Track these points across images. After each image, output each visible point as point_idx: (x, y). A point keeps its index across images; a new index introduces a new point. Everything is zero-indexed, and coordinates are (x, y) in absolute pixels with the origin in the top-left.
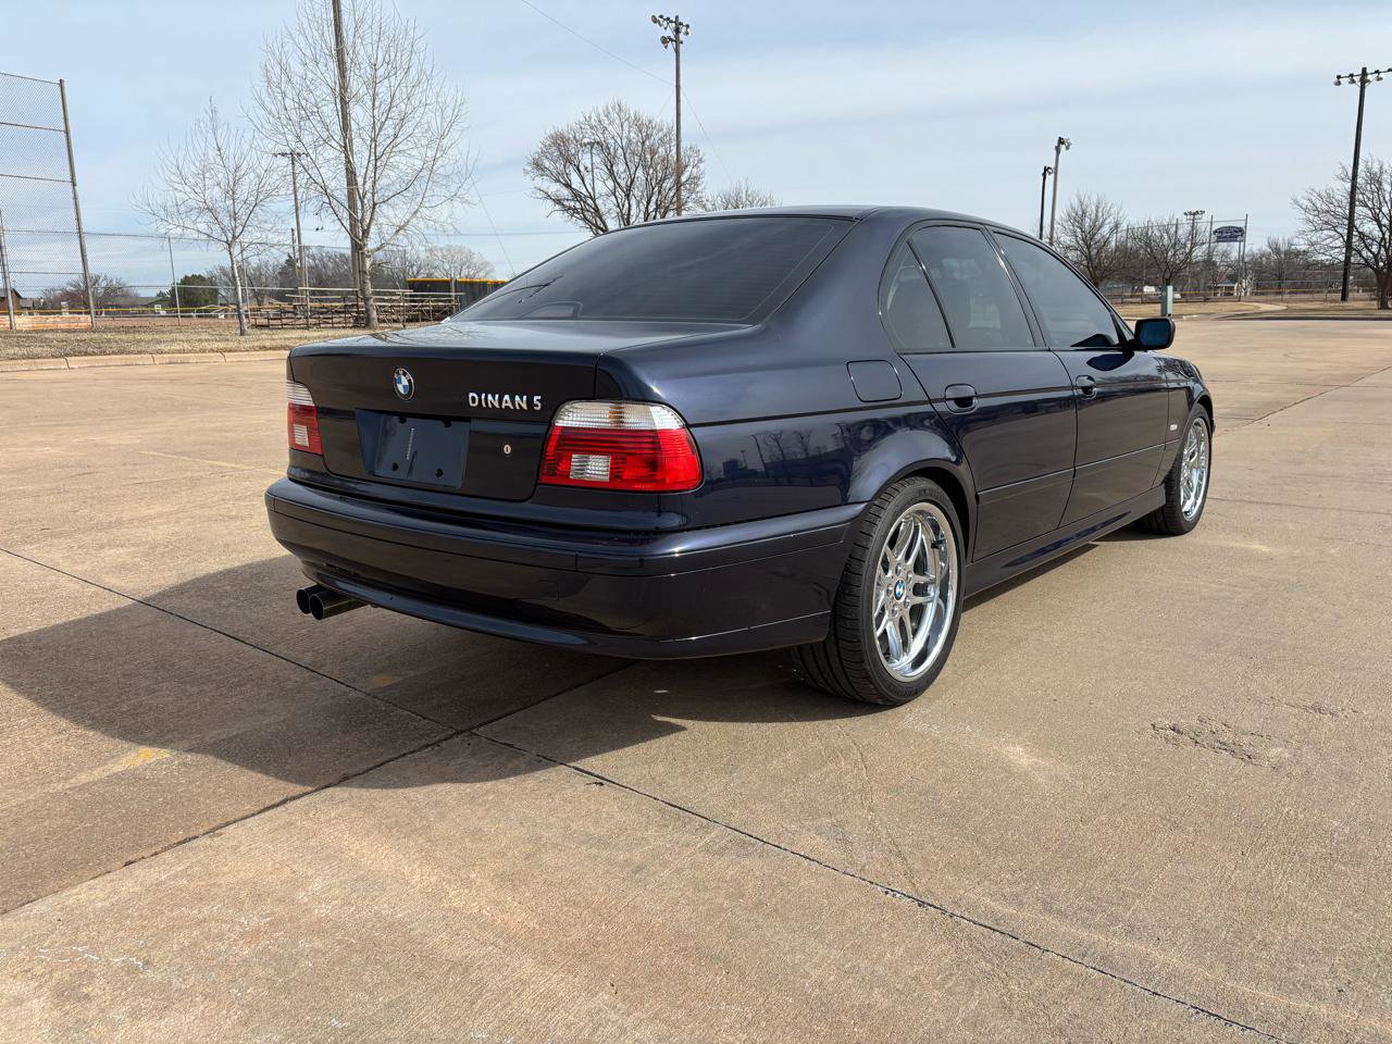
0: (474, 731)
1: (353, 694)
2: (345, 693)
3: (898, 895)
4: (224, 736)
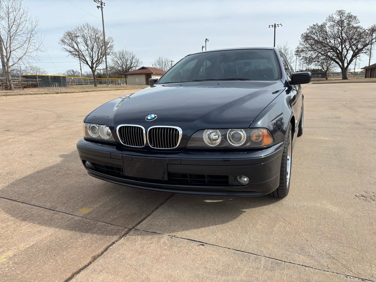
0: (136, 228)
1: (76, 218)
2: (73, 218)
3: (351, 277)
4: (27, 246)
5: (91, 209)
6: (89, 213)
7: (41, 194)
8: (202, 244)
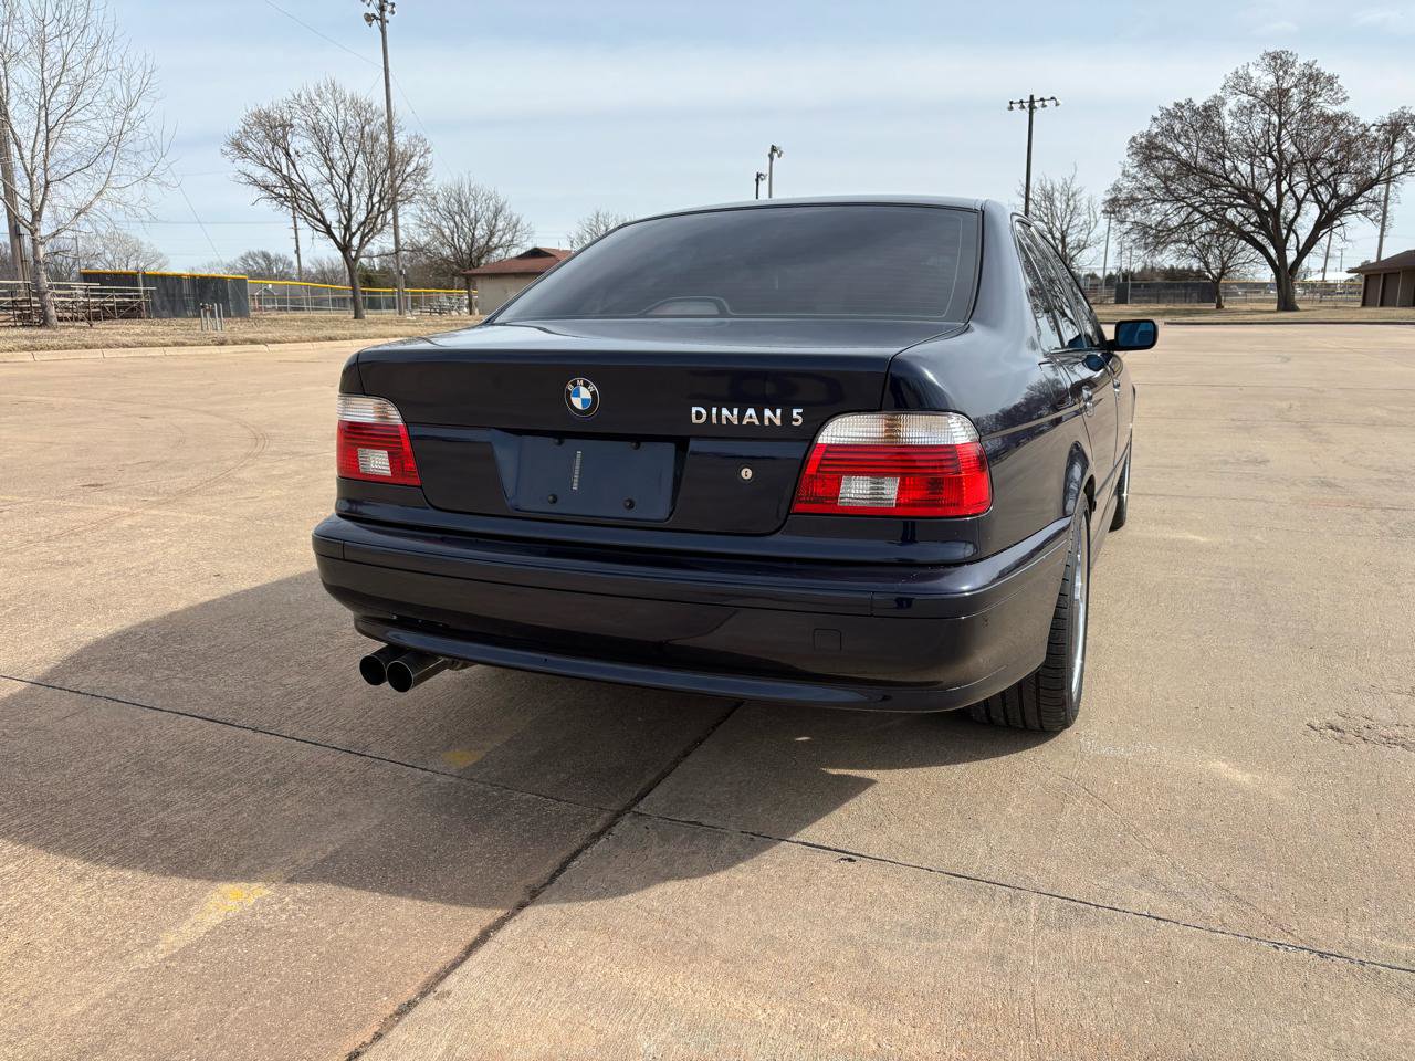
0: (635, 809)
1: (440, 779)
2: (430, 780)
4: (320, 856)
5: (480, 755)
6: (478, 766)
7: (301, 704)
8: (849, 856)
